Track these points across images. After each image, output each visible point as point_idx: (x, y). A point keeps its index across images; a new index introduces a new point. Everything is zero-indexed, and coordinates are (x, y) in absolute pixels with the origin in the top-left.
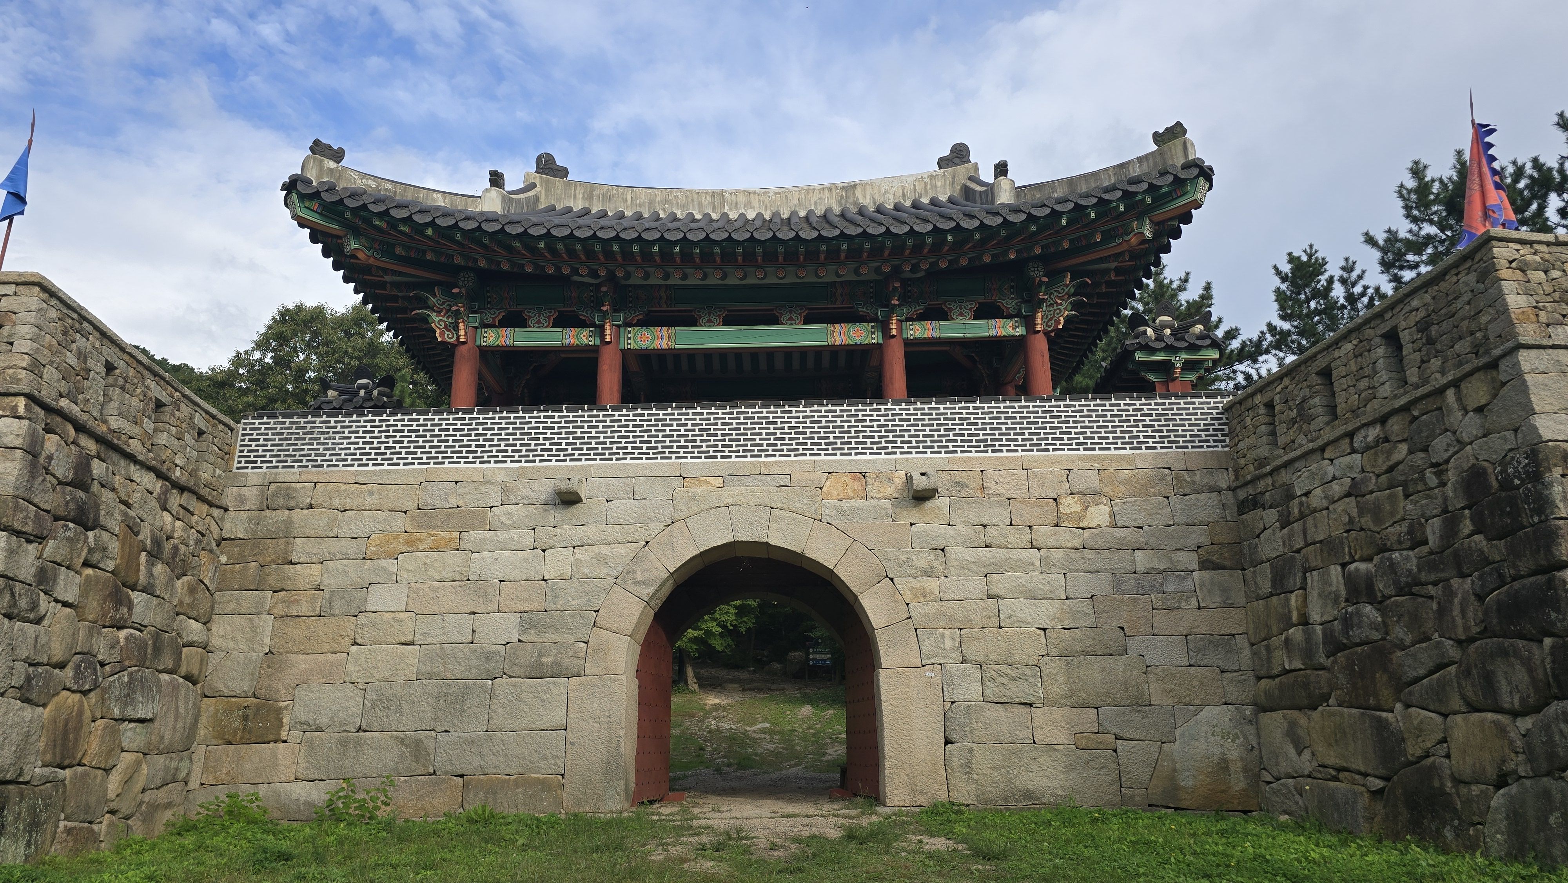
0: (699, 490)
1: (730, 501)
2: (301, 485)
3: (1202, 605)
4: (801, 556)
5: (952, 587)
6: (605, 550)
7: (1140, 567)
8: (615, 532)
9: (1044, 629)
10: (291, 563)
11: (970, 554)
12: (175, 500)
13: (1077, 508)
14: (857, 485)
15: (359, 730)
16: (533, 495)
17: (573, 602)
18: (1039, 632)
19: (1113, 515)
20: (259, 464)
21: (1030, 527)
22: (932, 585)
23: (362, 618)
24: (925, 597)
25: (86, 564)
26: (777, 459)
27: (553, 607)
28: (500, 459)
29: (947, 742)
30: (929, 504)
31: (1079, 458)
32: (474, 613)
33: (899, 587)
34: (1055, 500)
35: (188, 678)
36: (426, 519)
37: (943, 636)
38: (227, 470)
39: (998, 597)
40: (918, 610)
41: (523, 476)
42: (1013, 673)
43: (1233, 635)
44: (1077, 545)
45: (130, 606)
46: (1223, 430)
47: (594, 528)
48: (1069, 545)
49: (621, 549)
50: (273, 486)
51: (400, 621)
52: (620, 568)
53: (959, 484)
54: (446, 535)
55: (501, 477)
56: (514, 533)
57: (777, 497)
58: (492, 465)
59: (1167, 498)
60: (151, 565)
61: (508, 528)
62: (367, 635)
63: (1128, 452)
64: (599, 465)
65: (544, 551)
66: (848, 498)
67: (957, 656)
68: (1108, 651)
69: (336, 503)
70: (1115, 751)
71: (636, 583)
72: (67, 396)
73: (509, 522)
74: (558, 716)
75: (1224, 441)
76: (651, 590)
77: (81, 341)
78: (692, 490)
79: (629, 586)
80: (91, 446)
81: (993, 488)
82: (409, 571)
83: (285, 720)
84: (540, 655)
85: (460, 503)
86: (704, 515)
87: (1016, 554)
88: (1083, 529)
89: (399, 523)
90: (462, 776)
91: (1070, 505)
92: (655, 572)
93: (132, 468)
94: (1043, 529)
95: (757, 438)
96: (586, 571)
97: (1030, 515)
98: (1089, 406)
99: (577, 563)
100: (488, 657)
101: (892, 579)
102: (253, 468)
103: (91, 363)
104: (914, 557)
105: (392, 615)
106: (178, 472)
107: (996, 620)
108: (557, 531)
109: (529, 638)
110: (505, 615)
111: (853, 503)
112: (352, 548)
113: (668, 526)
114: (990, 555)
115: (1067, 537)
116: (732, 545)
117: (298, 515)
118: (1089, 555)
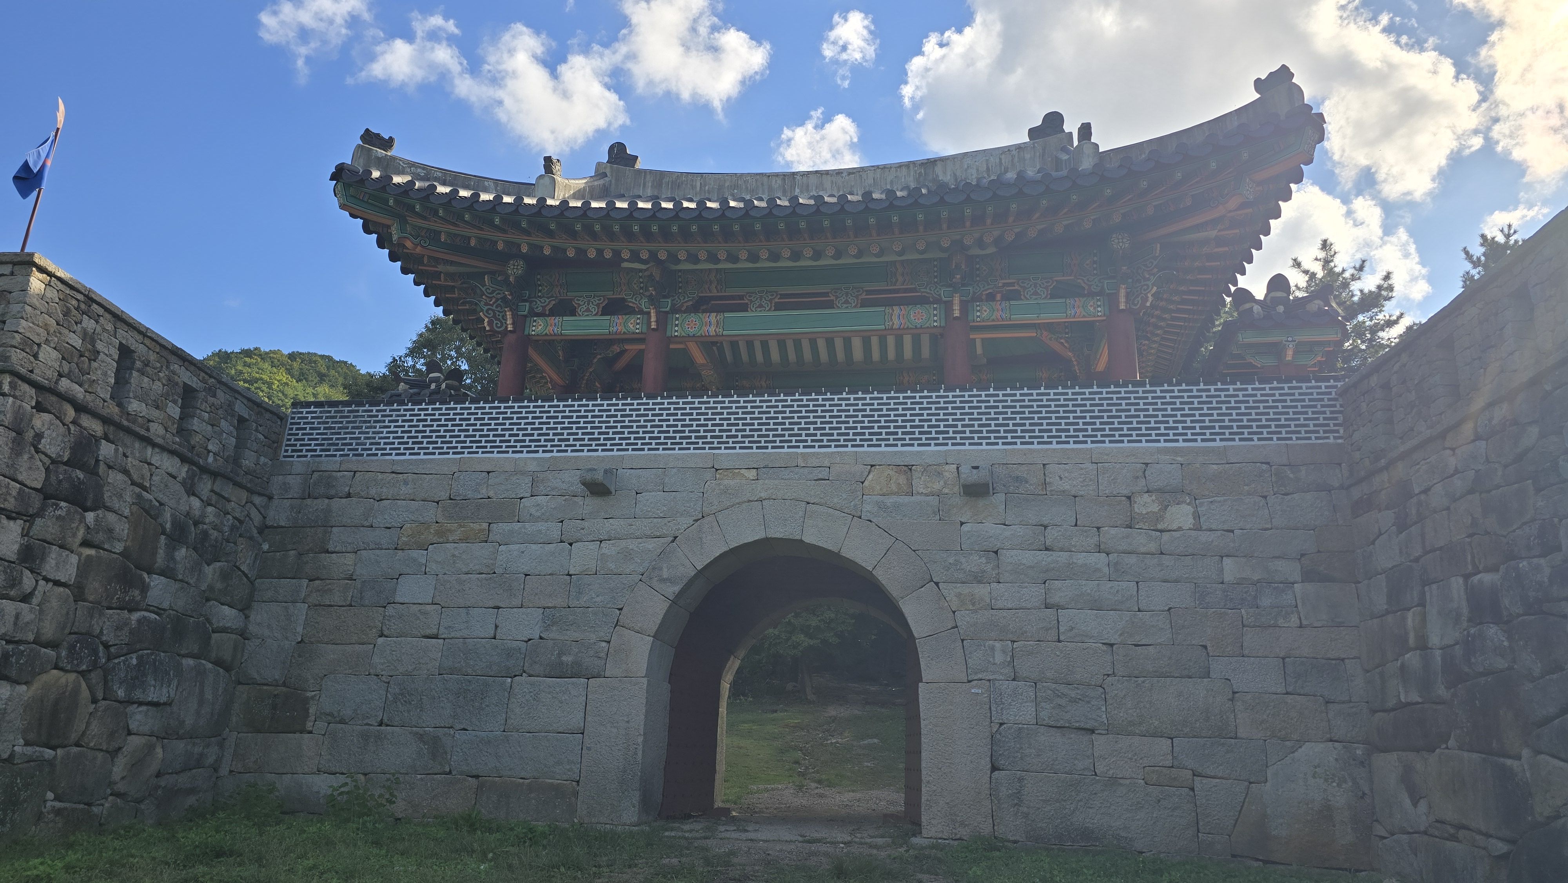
0: (732, 483)
1: (763, 495)
2: (341, 474)
3: (1305, 622)
4: (837, 555)
5: (1006, 594)
6: (632, 545)
7: (1228, 577)
8: (642, 526)
9: (1112, 645)
10: (328, 552)
11: (1029, 557)
12: (205, 486)
13: (1155, 508)
14: (902, 480)
15: (380, 725)
16: (564, 486)
17: (598, 599)
18: (1104, 648)
19: (1197, 516)
20: (304, 453)
21: (1098, 528)
22: (981, 591)
23: (390, 610)
24: (973, 604)
25: (85, 543)
26: (816, 450)
27: (575, 603)
28: (533, 449)
29: (994, 768)
30: (983, 500)
31: (1160, 451)
32: (498, 608)
33: (945, 592)
34: (1129, 498)
35: (218, 663)
36: (457, 509)
37: (993, 648)
38: (275, 458)
39: (1058, 607)
40: (965, 619)
41: (554, 467)
42: (1073, 694)
43: (1343, 660)
44: (1153, 550)
45: (144, 588)
46: (1336, 419)
47: (622, 522)
48: (1143, 550)
49: (650, 546)
50: (316, 475)
51: (425, 613)
52: (646, 565)
53: (1017, 479)
54: (476, 526)
55: (532, 467)
56: (542, 526)
57: (814, 492)
58: (525, 455)
59: (1265, 497)
60: (171, 549)
61: (536, 520)
62: (394, 626)
63: (1218, 444)
64: (631, 456)
65: (571, 544)
66: (893, 493)
67: (1008, 671)
68: (1187, 672)
69: (373, 492)
70: (1192, 789)
71: (663, 580)
72: (68, 376)
73: (539, 514)
74: (576, 720)
75: (1338, 432)
76: (677, 589)
77: (89, 324)
78: (726, 482)
79: (655, 583)
80: (96, 427)
81: (1057, 486)
82: (437, 562)
83: (312, 711)
84: (560, 655)
85: (491, 494)
86: (736, 509)
87: (1081, 559)
89: (431, 513)
90: (477, 777)
91: (1146, 504)
92: (682, 569)
93: (149, 450)
94: (1113, 531)
95: (796, 427)
96: (612, 566)
97: (1099, 514)
98: (1173, 391)
99: (603, 558)
100: (510, 653)
101: (937, 584)
102: (299, 456)
103: (100, 346)
104: (963, 560)
105: (420, 607)
106: (211, 459)
107: (1055, 632)
108: (586, 524)
109: (552, 635)
110: (529, 610)
111: (896, 498)
112: (385, 538)
113: (696, 521)
114: (1050, 559)
115: (1141, 540)
116: (766, 542)
117: (336, 503)
118: (1167, 560)
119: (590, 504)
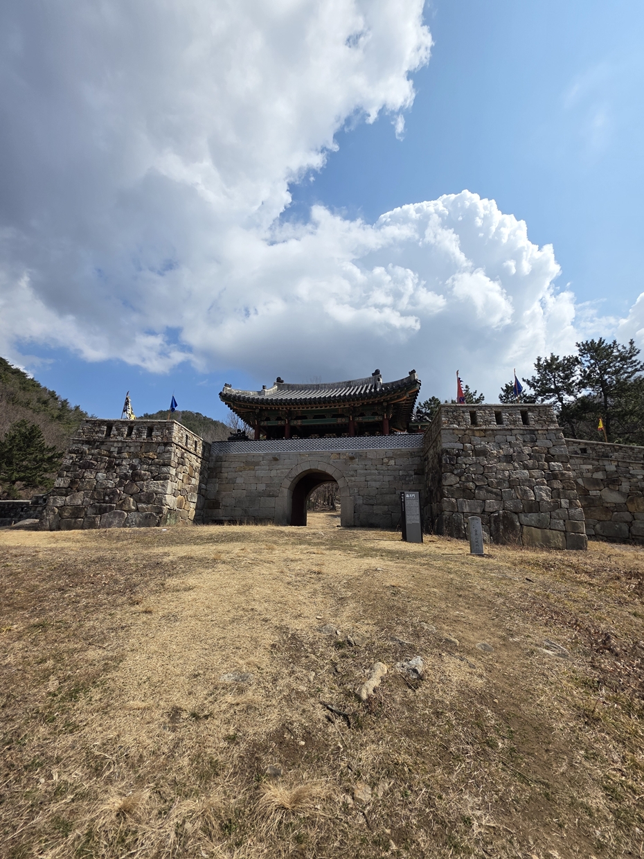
1: (310, 460)
2: (223, 457)
3: (415, 483)
4: (325, 472)
5: (358, 479)
6: (283, 470)
7: (400, 474)
8: (285, 467)
9: (378, 488)
10: (222, 473)
11: (362, 472)
14: (338, 456)
15: (235, 507)
16: (269, 458)
17: (277, 482)
18: (376, 489)
19: (395, 462)
20: (215, 452)
21: (376, 465)
22: (353, 478)
23: (235, 484)
24: (351, 481)
25: (183, 472)
26: (321, 450)
27: (272, 482)
28: (262, 451)
29: (355, 513)
30: (354, 460)
31: (389, 449)
32: (257, 484)
33: (346, 479)
34: (382, 459)
36: (248, 463)
37: (355, 490)
38: (209, 454)
39: (368, 481)
40: (350, 484)
41: (267, 454)
42: (370, 498)
44: (386, 469)
45: (191, 481)
46: (422, 442)
47: (281, 466)
48: (384, 469)
49: (287, 470)
50: (218, 457)
51: (242, 485)
52: (286, 474)
53: (361, 455)
54: (252, 467)
55: (263, 455)
57: (320, 459)
59: (408, 458)
60: (194, 473)
61: (264, 466)
62: (236, 488)
63: (400, 448)
64: (283, 452)
65: (271, 471)
67: (358, 494)
68: (391, 493)
69: (230, 460)
71: (290, 478)
72: (180, 442)
73: (264, 464)
74: (273, 505)
75: (421, 445)
77: (182, 431)
78: (302, 457)
79: (288, 478)
80: (184, 451)
81: (368, 457)
82: (244, 475)
83: (221, 504)
84: (269, 493)
85: (254, 460)
86: (304, 463)
87: (372, 471)
88: (388, 466)
89: (242, 465)
91: (386, 460)
92: (294, 475)
94: (379, 466)
95: (316, 446)
97: (376, 462)
99: (277, 473)
100: (259, 493)
101: (345, 477)
103: (183, 435)
104: (350, 472)
105: (241, 483)
107: (367, 486)
108: (274, 466)
109: (268, 489)
110: (263, 484)
111: (337, 460)
112: (233, 470)
113: (296, 465)
114: (367, 472)
115: (384, 467)
116: (310, 469)
117: (223, 463)
118: (389, 471)
119: (274, 462)
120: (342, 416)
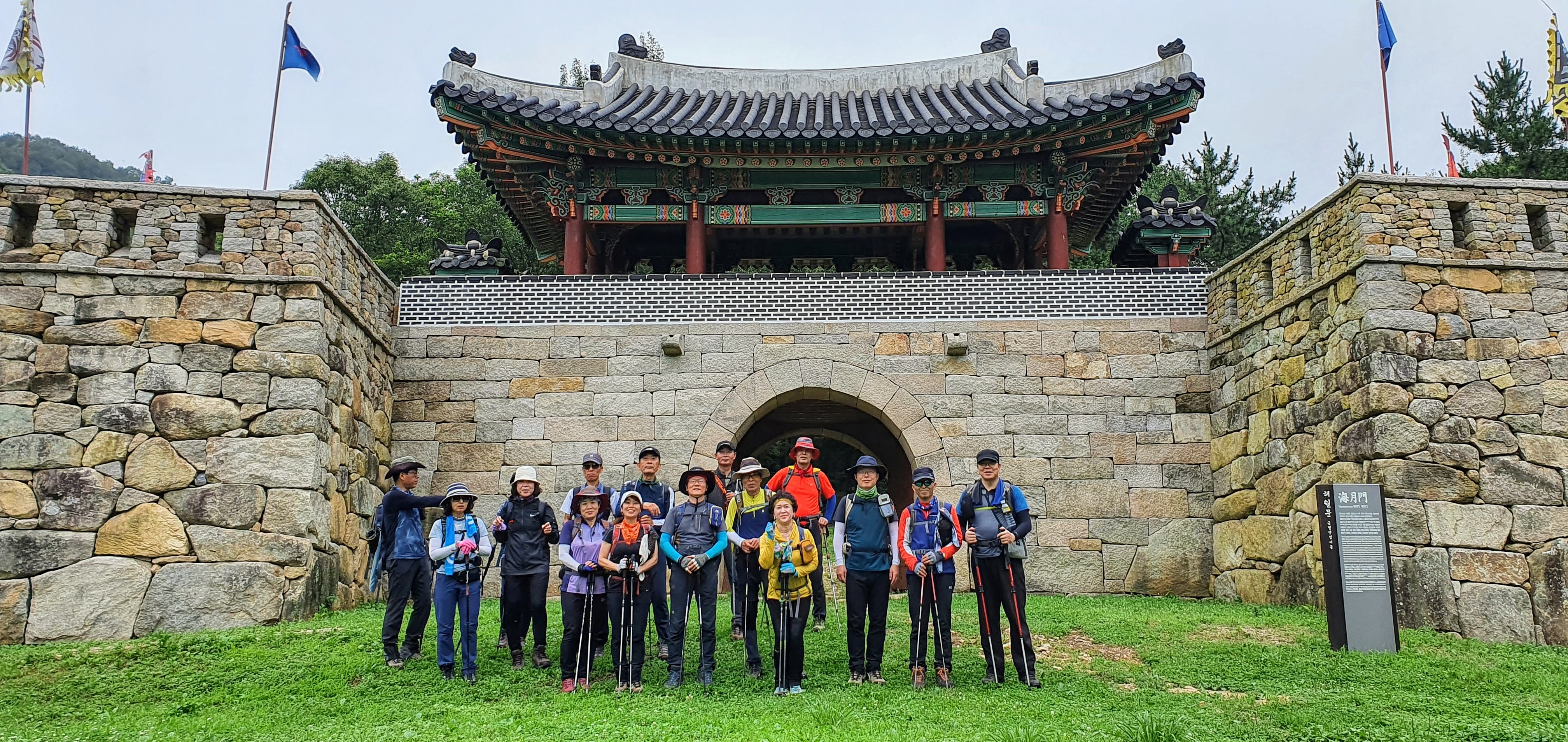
0: (775, 346)
1: (800, 355)
2: (454, 338)
3: (1176, 440)
4: (856, 399)
5: (978, 425)
6: (701, 393)
7: (1129, 411)
8: (708, 379)
9: (1049, 459)
10: (449, 400)
11: (993, 399)
13: (1081, 363)
14: (903, 344)
16: (642, 348)
17: (677, 434)
18: (1045, 460)
19: (1109, 368)
20: (418, 320)
21: (1042, 378)
22: (961, 423)
23: (509, 444)
24: (955, 432)
25: (342, 401)
26: (838, 321)
27: (660, 437)
28: (614, 318)
30: (960, 359)
31: (1084, 322)
32: (598, 442)
33: (935, 424)
34: (1063, 356)
36: (556, 366)
38: (394, 325)
39: (1014, 433)
40: (949, 442)
41: (633, 333)
43: (1199, 465)
44: (1079, 393)
45: (358, 432)
46: (1203, 300)
47: (692, 375)
48: (1072, 393)
49: (714, 393)
50: (430, 339)
51: (539, 447)
52: (713, 407)
53: (985, 342)
54: (572, 379)
55: (615, 333)
56: (627, 379)
57: (839, 353)
58: (608, 323)
59: (1154, 355)
60: (364, 401)
61: (623, 374)
62: (514, 457)
63: (1125, 317)
64: (694, 324)
65: (652, 393)
66: (895, 354)
68: (1099, 476)
69: (483, 352)
70: (1101, 552)
71: (726, 419)
73: (623, 370)
75: (1204, 309)
76: (738, 425)
78: (769, 346)
79: (721, 421)
81: (1013, 346)
82: (544, 408)
85: (583, 354)
86: (780, 366)
87: (1030, 399)
88: (1084, 379)
89: (533, 369)
91: (1075, 360)
92: (740, 410)
94: (1052, 379)
95: (822, 303)
96: (686, 409)
97: (1042, 367)
98: (1095, 279)
99: (680, 403)
101: (929, 419)
104: (947, 401)
105: (534, 442)
107: (1011, 450)
108: (663, 377)
110: (623, 443)
111: (899, 358)
112: (498, 389)
113: (750, 375)
114: (1007, 400)
115: (1070, 385)
116: (804, 389)
117: (454, 363)
118: (1088, 400)
119: (666, 362)
120: (899, 197)
